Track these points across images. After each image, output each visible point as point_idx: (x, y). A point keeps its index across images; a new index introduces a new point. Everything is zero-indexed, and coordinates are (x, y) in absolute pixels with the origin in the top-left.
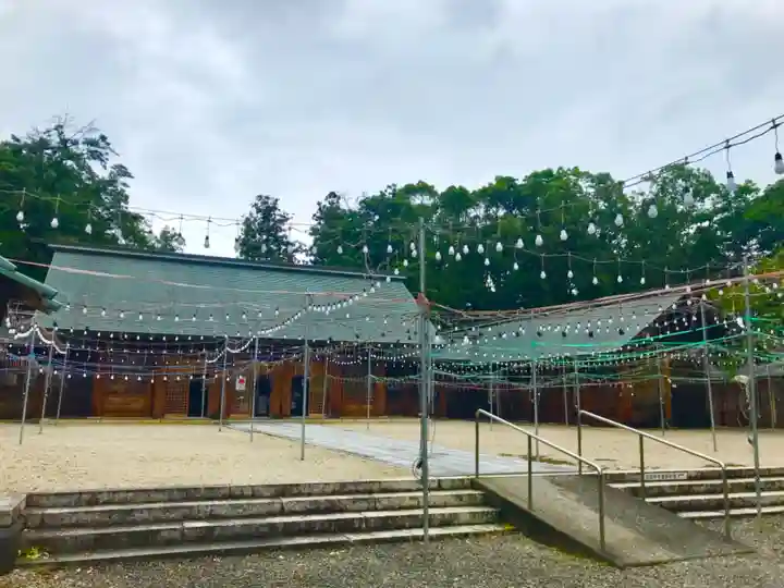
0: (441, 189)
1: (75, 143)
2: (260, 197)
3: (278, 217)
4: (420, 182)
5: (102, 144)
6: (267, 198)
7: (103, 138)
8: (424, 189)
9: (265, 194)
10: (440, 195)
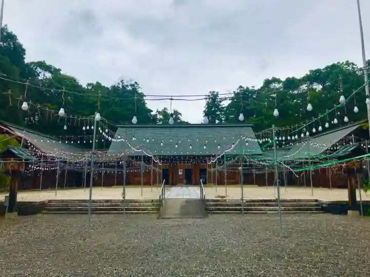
0: (283, 79)
1: (127, 86)
2: (210, 92)
3: (219, 100)
4: (273, 78)
5: (136, 85)
6: (214, 92)
7: (136, 83)
8: (275, 80)
9: (212, 91)
10: (283, 82)
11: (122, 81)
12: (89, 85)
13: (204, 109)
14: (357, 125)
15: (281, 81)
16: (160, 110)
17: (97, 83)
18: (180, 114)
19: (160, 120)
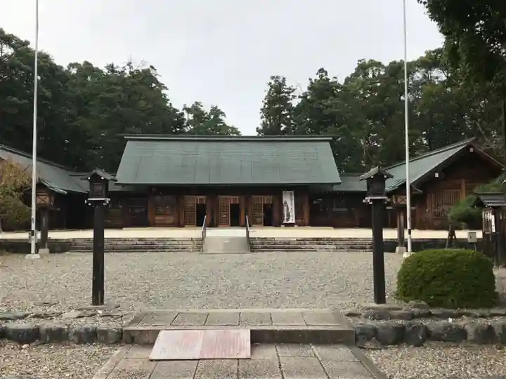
0: (386, 64)
2: (273, 77)
3: (286, 91)
4: (371, 60)
5: (152, 71)
7: (152, 67)
8: (373, 64)
10: (386, 68)
11: (129, 64)
12: (72, 65)
13: (262, 105)
14: (462, 145)
15: (383, 66)
16: (189, 106)
17: (86, 63)
18: (222, 113)
19: (190, 122)
